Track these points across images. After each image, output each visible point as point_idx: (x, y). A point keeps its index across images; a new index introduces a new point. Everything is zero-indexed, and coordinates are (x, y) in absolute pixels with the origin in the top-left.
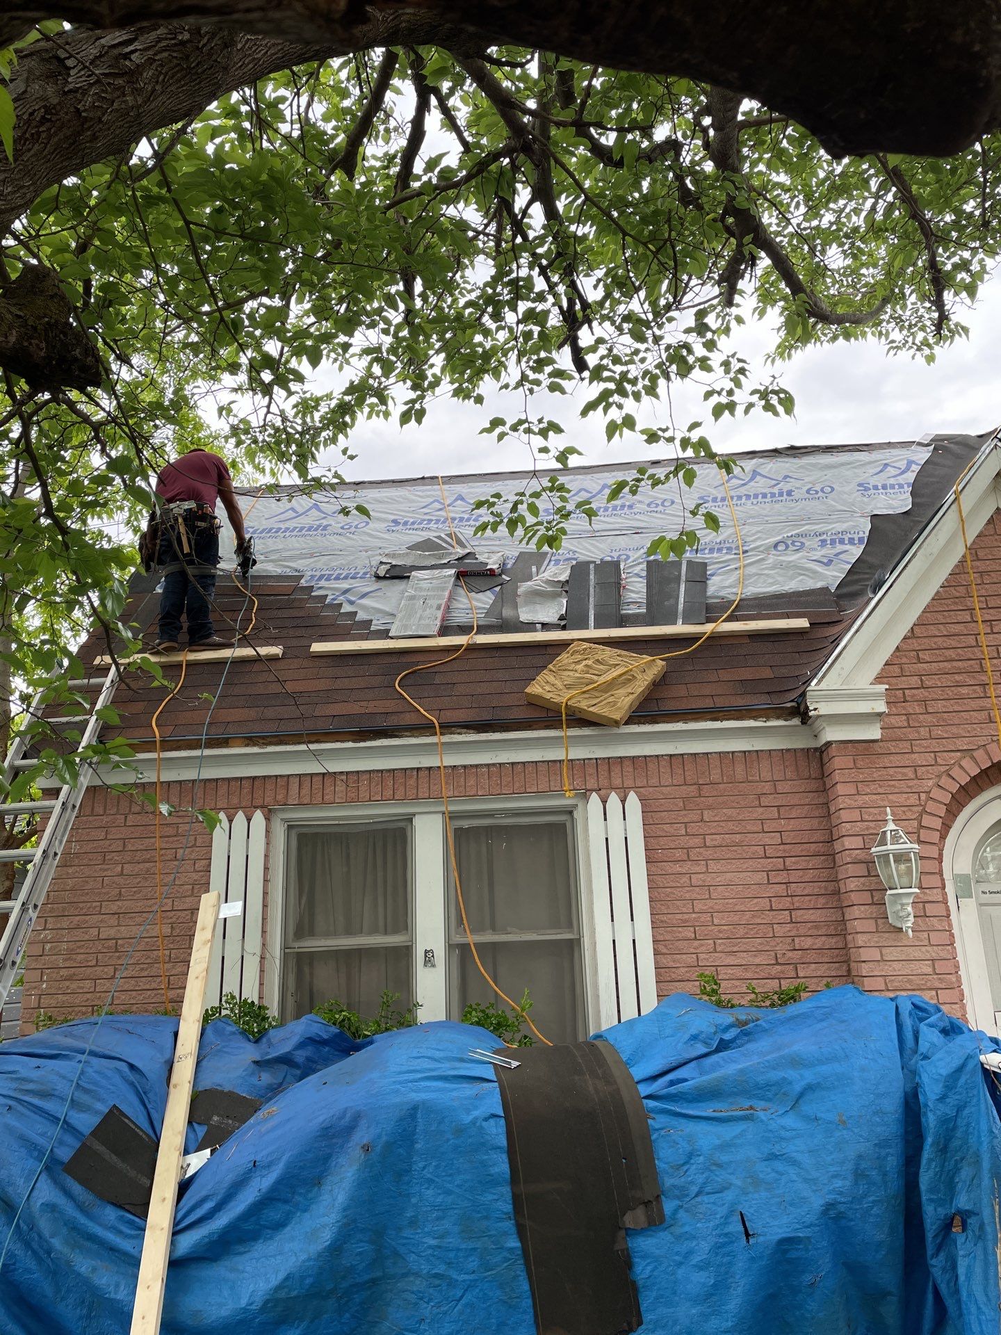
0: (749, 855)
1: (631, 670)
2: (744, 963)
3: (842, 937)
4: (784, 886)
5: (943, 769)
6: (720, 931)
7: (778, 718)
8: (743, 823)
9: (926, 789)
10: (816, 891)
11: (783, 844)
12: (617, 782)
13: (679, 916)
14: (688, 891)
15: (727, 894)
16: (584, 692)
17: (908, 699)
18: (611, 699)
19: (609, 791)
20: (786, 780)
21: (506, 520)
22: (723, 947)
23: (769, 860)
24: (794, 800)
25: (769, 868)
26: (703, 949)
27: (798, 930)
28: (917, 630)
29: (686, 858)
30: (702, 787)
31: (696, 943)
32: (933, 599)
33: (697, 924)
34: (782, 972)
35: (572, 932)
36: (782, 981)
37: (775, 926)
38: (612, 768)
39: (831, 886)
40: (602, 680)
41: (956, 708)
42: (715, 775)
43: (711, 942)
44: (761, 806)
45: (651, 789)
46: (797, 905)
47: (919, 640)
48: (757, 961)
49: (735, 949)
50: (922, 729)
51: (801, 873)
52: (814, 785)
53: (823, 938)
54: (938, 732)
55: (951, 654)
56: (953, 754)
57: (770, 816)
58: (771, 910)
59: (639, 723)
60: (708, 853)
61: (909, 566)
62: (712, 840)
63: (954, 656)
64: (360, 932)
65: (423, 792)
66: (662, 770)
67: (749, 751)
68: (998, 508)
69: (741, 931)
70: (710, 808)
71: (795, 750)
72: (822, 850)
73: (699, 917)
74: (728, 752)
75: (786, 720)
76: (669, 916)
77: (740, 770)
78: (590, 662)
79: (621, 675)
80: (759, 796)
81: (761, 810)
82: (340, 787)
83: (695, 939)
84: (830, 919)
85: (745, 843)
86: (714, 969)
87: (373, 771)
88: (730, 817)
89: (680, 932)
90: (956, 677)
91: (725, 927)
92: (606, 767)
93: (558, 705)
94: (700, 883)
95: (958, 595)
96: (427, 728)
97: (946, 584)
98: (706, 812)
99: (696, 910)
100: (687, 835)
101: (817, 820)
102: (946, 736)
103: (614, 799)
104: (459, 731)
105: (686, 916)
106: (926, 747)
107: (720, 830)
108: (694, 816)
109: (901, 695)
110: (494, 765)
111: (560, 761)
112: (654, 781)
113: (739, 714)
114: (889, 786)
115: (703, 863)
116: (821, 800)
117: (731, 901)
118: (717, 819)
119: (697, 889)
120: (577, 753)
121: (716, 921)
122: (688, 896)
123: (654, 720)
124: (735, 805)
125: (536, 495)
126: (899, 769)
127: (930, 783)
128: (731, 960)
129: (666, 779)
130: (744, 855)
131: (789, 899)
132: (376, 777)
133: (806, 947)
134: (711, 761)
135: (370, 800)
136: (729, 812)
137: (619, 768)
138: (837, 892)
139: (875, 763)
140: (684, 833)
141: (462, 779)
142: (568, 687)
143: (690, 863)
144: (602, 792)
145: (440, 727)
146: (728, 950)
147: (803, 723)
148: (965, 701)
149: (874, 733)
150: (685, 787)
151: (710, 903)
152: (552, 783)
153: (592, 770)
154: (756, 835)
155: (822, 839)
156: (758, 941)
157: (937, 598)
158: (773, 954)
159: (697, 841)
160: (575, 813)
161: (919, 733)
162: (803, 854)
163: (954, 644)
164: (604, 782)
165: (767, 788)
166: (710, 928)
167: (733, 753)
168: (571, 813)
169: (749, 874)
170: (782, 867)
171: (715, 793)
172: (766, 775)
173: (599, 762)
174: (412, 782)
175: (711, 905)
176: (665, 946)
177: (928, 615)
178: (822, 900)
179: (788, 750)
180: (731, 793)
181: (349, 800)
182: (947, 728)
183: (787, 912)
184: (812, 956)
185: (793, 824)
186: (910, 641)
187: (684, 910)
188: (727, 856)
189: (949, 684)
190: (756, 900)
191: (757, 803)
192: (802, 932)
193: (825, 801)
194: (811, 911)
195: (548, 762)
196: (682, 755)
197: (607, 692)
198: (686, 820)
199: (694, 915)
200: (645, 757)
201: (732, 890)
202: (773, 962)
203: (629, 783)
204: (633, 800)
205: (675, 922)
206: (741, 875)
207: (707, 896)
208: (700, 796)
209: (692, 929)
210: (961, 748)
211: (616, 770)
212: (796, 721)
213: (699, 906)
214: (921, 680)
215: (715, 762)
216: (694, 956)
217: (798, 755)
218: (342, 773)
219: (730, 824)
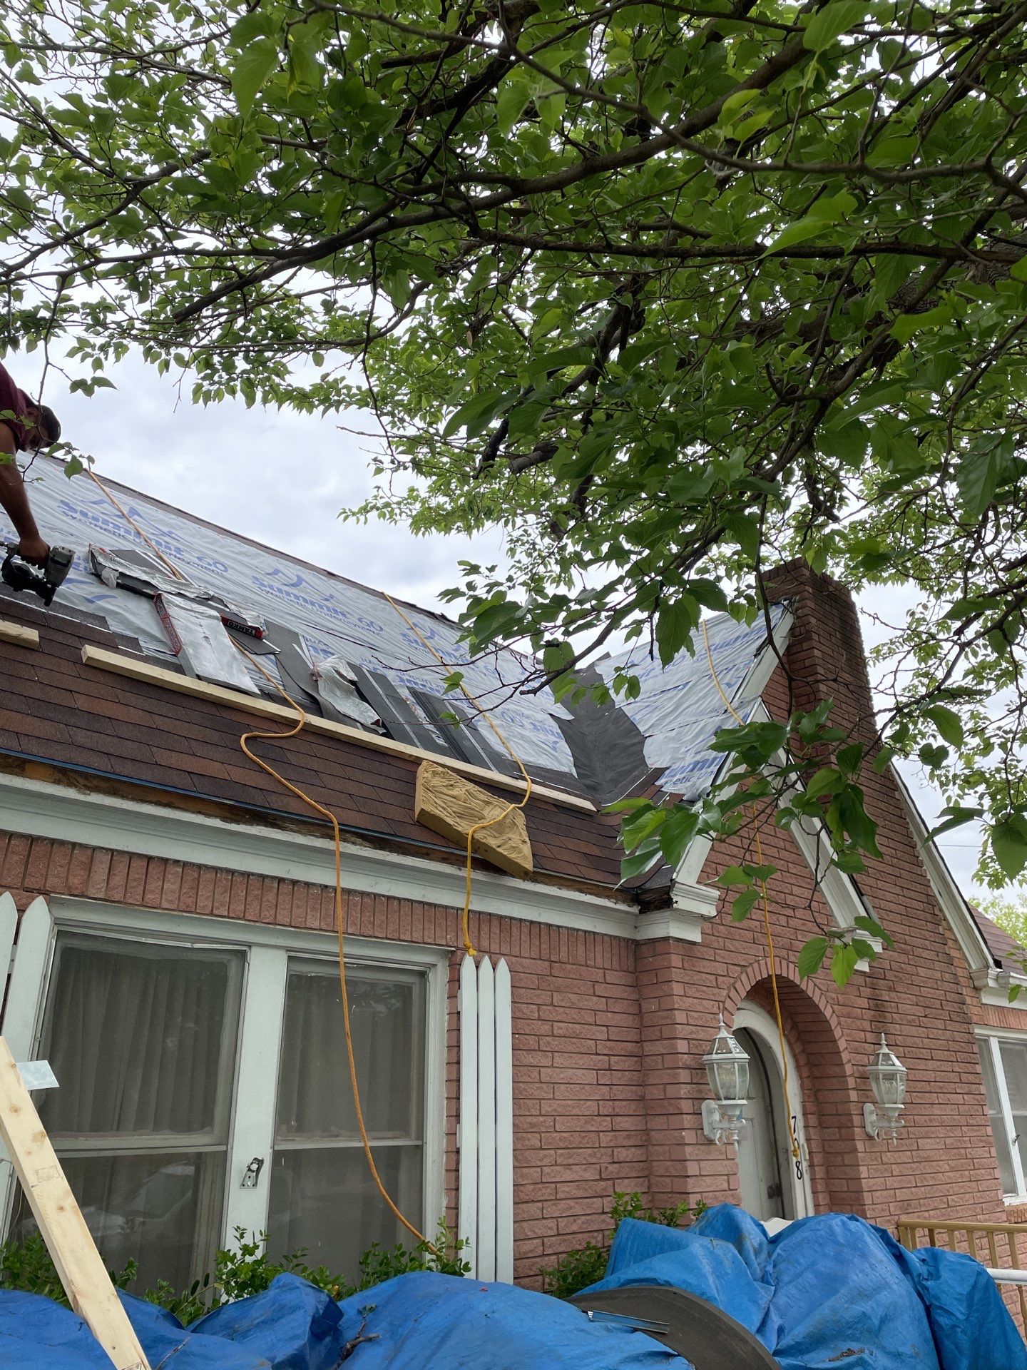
0: (586, 1050)
2: (577, 1178)
4: (608, 1088)
5: (732, 981)
6: (560, 1139)
7: (624, 902)
8: (582, 1012)
9: (723, 999)
11: (609, 1040)
13: (529, 1119)
15: (566, 1094)
20: (612, 969)
22: (562, 1158)
23: (600, 1058)
24: (618, 992)
25: (599, 1066)
26: (546, 1161)
27: (615, 1139)
29: (535, 1046)
30: (552, 964)
31: (541, 1153)
33: (542, 1129)
34: (605, 1189)
36: (605, 1199)
42: (563, 954)
43: (553, 1152)
44: (594, 995)
46: (617, 1110)
48: (587, 1175)
49: (571, 1161)
51: (621, 1075)
52: (630, 979)
53: (633, 1149)
57: (601, 1007)
58: (599, 1115)
60: (555, 1043)
62: (559, 1028)
66: (523, 937)
67: (590, 932)
69: (576, 1140)
70: (559, 991)
71: (620, 938)
72: (635, 1051)
73: (545, 1121)
74: (574, 929)
75: (629, 906)
77: (581, 950)
79: (505, 817)
80: (594, 983)
81: (595, 999)
83: (541, 1148)
84: (638, 1128)
85: (582, 1036)
86: (554, 1186)
88: (572, 1003)
89: (528, 1140)
91: (564, 1135)
92: (477, 924)
94: (548, 1079)
98: (555, 994)
99: (543, 1112)
100: (539, 1019)
101: (632, 1017)
103: (486, 963)
105: (534, 1120)
106: (724, 957)
107: (565, 1018)
108: (546, 997)
112: (515, 950)
113: (598, 890)
114: (702, 991)
115: (550, 1054)
116: (635, 996)
117: (570, 1102)
118: (563, 1004)
119: (545, 1087)
121: (557, 1127)
122: (536, 1094)
124: (576, 990)
127: (725, 993)
128: (567, 1175)
129: (526, 950)
130: (582, 1050)
131: (611, 1103)
133: (620, 1158)
134: (561, 936)
136: (574, 997)
138: (642, 1098)
139: (695, 966)
140: (536, 1015)
142: (459, 815)
143: (540, 1053)
146: (566, 1162)
147: (642, 912)
149: (696, 936)
150: (540, 962)
151: (554, 1104)
154: (592, 1028)
155: (634, 1038)
156: (588, 1151)
158: (598, 1167)
159: (545, 1028)
161: (719, 942)
162: (622, 1053)
165: (599, 975)
166: (553, 1135)
167: (578, 930)
168: (424, 974)
169: (583, 1071)
170: (607, 1067)
171: (562, 974)
172: (599, 961)
178: (633, 1106)
180: (574, 976)
183: (609, 1118)
184: (625, 1170)
185: (616, 1019)
187: (533, 1112)
188: (570, 1048)
190: (588, 1103)
191: (592, 990)
192: (618, 1141)
193: (637, 998)
194: (626, 1118)
196: (540, 924)
197: (501, 834)
198: (540, 1001)
199: (540, 1119)
202: (598, 1177)
204: (503, 969)
207: (552, 1096)
208: (551, 975)
209: (538, 1136)
212: (636, 909)
213: (545, 1108)
215: (564, 938)
216: (539, 1170)
217: (621, 944)
219: (573, 1011)
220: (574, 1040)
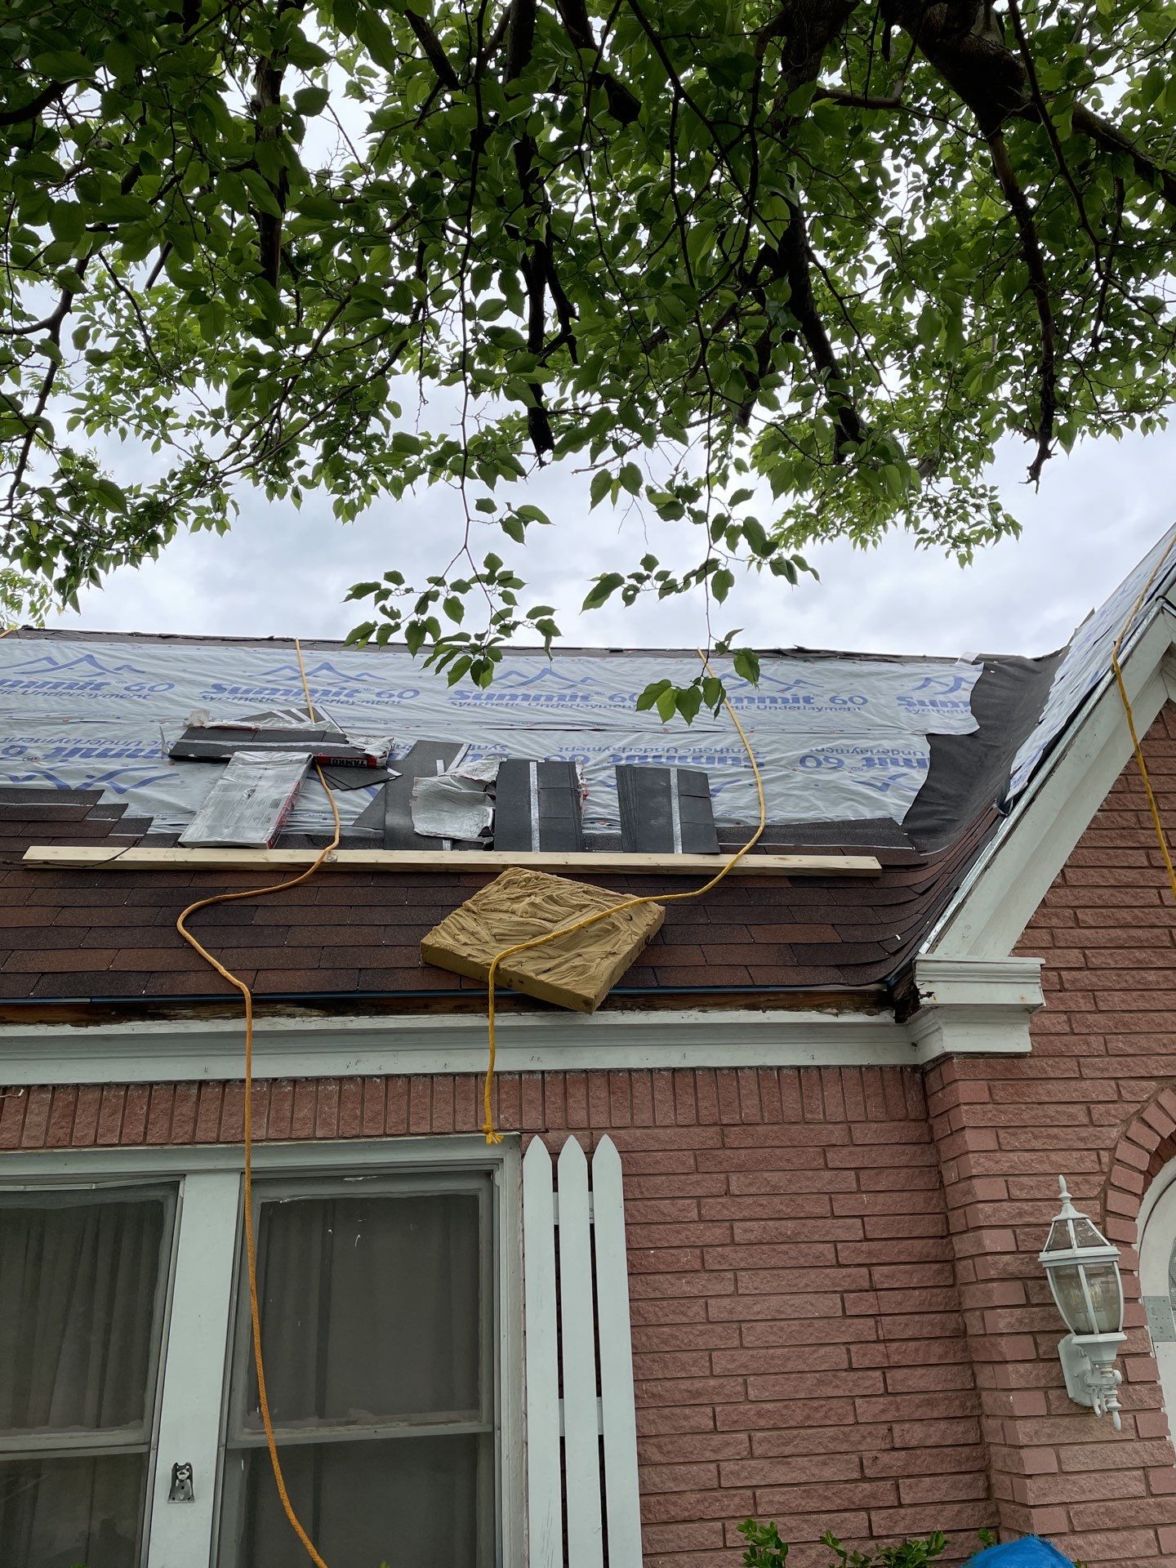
0: (811, 1261)
1: (609, 915)
2: (804, 1479)
3: (974, 1421)
4: (871, 1322)
5: (1133, 1108)
6: (760, 1415)
7: (857, 1010)
8: (799, 1200)
9: (1109, 1144)
10: (926, 1331)
11: (866, 1239)
12: (578, 1116)
13: (685, 1385)
14: (702, 1333)
15: (771, 1338)
16: (529, 948)
17: (1067, 986)
18: (577, 962)
19: (563, 1134)
20: (867, 1121)
21: (405, 626)
22: (766, 1446)
23: (844, 1271)
24: (884, 1158)
25: (846, 1285)
26: (728, 1452)
27: (898, 1409)
28: (1069, 873)
29: (697, 1265)
30: (727, 1130)
31: (717, 1440)
32: (1089, 828)
33: (717, 1399)
34: (874, 1496)
35: (477, 1418)
36: (873, 1513)
37: (858, 1401)
38: (571, 1090)
39: (952, 1321)
40: (559, 929)
41: (1142, 1005)
42: (750, 1109)
43: (743, 1436)
44: (827, 1168)
45: (638, 1132)
46: (895, 1358)
47: (1076, 891)
48: (828, 1473)
49: (788, 1450)
50: (1092, 1038)
51: (899, 1295)
52: (914, 1131)
53: (943, 1425)
54: (1118, 1044)
55: (1125, 915)
56: (1144, 1083)
57: (843, 1187)
58: (851, 1369)
59: (623, 1008)
60: (737, 1257)
61: (1058, 771)
62: (745, 1231)
63: (1129, 919)
64: (45, 1422)
65: (206, 1130)
66: (657, 1096)
67: (807, 1068)
68: (1169, 701)
69: (798, 1414)
70: (741, 1169)
71: (881, 1068)
72: (933, 1252)
73: (722, 1386)
74: (771, 1068)
75: (870, 1014)
76: (668, 1384)
77: (791, 1098)
78: (538, 900)
79: (593, 923)
80: (824, 1149)
81: (827, 1175)
82: (37, 1116)
83: (715, 1431)
84: (952, 1386)
85: (802, 1238)
86: (749, 1493)
87: (109, 1085)
88: (774, 1187)
89: (686, 1418)
90: (1137, 953)
91: (769, 1406)
92: (559, 1090)
93: (482, 969)
94: (725, 1316)
95: (1125, 824)
96: (227, 1003)
97: (1106, 807)
98: (734, 1178)
99: (717, 1370)
100: (701, 1220)
101: (922, 1195)
102: (1131, 1051)
103: (572, 1149)
104: (290, 1010)
105: (698, 1385)
106: (1102, 1070)
107: (759, 1212)
108: (715, 1184)
109: (1056, 980)
110: (351, 1078)
111: (476, 1075)
112: (644, 1117)
113: (794, 1002)
114: (1049, 1136)
115: (730, 1275)
116: (928, 1159)
117: (779, 1351)
118: (753, 1190)
119: (719, 1329)
120: (511, 1060)
121: (752, 1394)
122: (700, 1342)
123: (649, 1003)
124: (783, 1164)
125: (461, 586)
126: (1060, 1108)
127: (1114, 1133)
128: (780, 1475)
129: (665, 1115)
130: (802, 1261)
131: (881, 1347)
132: (113, 1098)
133: (914, 1443)
134: (742, 1082)
135: (95, 1144)
136: (774, 1178)
137: (583, 1090)
138: (961, 1334)
139: (1024, 1094)
140: (694, 1215)
141: (287, 1105)
142: (500, 938)
143: (706, 1276)
144: (550, 1136)
145: (254, 1002)
146: (775, 1452)
147: (899, 1019)
148: (1154, 994)
149: (1018, 1041)
150: (698, 1130)
151: (743, 1357)
152: (459, 1117)
153: (534, 1094)
154: (820, 1222)
155: (932, 1231)
156: (830, 1432)
157: (1094, 826)
158: (855, 1458)
159: (718, 1233)
160: (498, 1177)
161: (1088, 1044)
162: (902, 1258)
163: (1129, 901)
164: (555, 1117)
165: (838, 1134)
166: (742, 1408)
167: (780, 1068)
168: (489, 1175)
169: (809, 1297)
170: (866, 1285)
171: (749, 1142)
172: (835, 1111)
173: (548, 1078)
174: (187, 1109)
175: (744, 1359)
176: (659, 1447)
177: (1085, 851)
178: (937, 1349)
179: (870, 1068)
180: (777, 1143)
181: (51, 1141)
182: (1132, 1038)
183: (878, 1373)
184: (923, 1462)
185: (882, 1203)
186: (1061, 892)
187: (695, 1371)
188: (773, 1262)
189: (1127, 964)
190: (823, 1351)
191: (822, 1161)
192: (905, 1412)
193: (933, 1161)
194: (920, 1371)
195: (454, 1075)
196: (693, 1069)
197: (568, 950)
198: (699, 1192)
199: (712, 1382)
200: (630, 1071)
201: (782, 1329)
202: (856, 1475)
203: (599, 1119)
204: (607, 1152)
205: (677, 1396)
206: (797, 1300)
207: (736, 1343)
208: (724, 1147)
209: (709, 1410)
210: (1156, 1073)
211: (578, 1093)
212: (887, 1017)
213: (721, 1363)
214: (1085, 956)
215: (749, 1085)
216: (712, 1467)
217: (887, 1076)
218: (43, 1087)
219: (776, 1200)
220: (784, 1247)
